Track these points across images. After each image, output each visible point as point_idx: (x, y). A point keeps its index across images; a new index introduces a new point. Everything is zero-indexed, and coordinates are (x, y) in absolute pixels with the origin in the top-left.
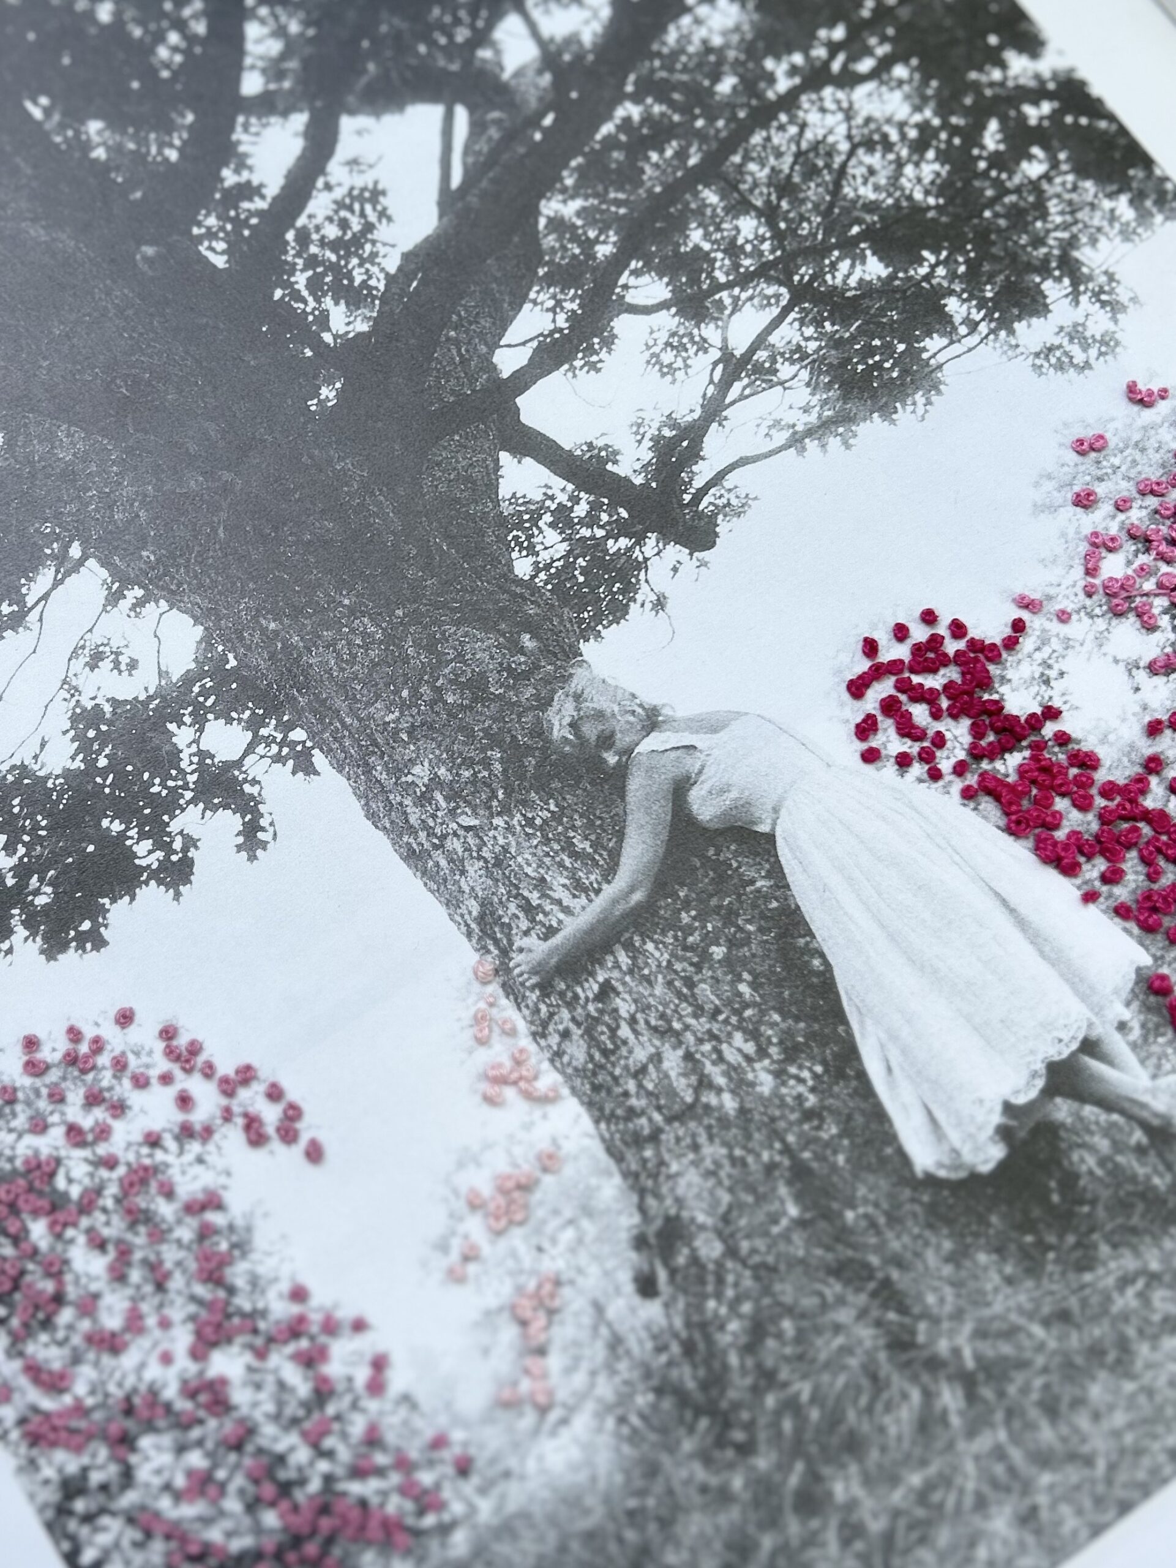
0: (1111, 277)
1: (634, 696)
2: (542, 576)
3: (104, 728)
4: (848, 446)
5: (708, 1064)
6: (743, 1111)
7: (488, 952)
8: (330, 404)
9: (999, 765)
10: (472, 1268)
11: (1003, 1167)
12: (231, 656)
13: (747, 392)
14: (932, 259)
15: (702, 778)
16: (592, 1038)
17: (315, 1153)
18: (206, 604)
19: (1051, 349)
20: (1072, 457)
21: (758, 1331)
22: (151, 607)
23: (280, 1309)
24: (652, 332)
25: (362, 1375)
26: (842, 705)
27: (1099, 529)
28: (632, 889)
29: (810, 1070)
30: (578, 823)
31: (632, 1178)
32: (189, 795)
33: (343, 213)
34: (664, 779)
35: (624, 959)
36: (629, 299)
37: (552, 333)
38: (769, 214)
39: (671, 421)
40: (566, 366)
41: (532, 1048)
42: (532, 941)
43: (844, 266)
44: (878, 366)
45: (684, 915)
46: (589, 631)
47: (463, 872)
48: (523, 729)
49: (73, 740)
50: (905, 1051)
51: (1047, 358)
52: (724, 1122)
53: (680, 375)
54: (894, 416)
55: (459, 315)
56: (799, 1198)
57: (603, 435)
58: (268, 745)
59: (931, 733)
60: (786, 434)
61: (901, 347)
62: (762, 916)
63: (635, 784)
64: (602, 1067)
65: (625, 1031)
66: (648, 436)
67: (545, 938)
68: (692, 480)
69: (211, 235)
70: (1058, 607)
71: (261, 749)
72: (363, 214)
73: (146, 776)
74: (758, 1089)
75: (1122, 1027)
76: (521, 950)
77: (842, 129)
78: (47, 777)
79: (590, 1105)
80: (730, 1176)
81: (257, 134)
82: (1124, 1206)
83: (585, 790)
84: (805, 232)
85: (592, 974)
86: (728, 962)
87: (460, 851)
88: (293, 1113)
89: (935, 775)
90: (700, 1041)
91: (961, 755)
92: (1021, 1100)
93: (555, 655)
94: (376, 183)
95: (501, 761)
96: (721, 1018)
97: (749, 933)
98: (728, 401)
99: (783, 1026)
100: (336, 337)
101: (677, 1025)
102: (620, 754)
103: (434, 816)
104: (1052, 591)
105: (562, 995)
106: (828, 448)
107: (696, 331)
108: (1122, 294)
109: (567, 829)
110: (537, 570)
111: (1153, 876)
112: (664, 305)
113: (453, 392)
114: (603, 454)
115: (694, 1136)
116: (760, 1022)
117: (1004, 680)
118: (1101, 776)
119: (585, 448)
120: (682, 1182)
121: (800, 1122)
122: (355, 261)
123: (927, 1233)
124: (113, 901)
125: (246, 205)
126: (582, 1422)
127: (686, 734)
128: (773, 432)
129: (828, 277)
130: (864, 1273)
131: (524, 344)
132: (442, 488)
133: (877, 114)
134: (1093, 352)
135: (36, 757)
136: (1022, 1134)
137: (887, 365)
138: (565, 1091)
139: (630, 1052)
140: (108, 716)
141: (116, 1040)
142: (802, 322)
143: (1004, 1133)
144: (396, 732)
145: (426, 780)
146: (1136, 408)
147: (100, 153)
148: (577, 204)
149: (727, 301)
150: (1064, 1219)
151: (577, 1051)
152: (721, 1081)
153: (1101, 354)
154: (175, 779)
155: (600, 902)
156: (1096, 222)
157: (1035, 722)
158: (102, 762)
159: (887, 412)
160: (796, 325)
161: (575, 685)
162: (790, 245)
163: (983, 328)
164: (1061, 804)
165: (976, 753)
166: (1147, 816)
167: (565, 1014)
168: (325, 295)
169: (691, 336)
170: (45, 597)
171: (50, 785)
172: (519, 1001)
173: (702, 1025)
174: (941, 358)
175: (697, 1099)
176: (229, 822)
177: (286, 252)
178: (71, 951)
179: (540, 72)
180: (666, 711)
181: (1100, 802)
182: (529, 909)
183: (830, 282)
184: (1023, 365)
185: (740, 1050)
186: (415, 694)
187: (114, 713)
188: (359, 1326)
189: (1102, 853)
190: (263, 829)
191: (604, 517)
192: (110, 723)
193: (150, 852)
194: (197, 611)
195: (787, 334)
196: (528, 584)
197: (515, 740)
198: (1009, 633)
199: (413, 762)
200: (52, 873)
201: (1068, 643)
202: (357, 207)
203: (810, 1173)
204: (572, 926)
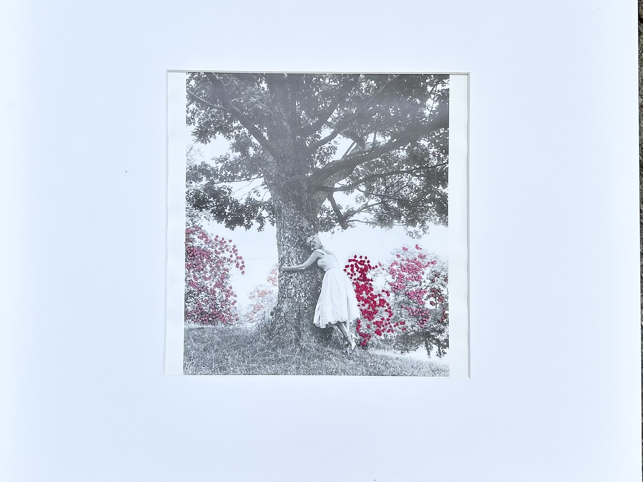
0: (428, 228)
1: (321, 243)
2: (320, 219)
3: (250, 202)
4: (373, 228)
5: (297, 294)
6: (297, 302)
7: (280, 263)
8: (309, 176)
9: (360, 282)
10: (253, 298)
12: (273, 203)
13: (365, 211)
14: (405, 209)
15: (322, 259)
16: (285, 281)
17: (243, 273)
18: (274, 194)
19: (411, 232)
20: (402, 249)
21: (282, 327)
22: (267, 189)
23: (228, 288)
24: (359, 194)
25: (232, 301)
26: (346, 261)
27: (397, 261)
28: (303, 267)
29: (309, 303)
30: (302, 254)
31: (279, 301)
32: (256, 218)
33: (329, 149)
34: (317, 256)
35: (296, 275)
36: (359, 187)
37: (345, 185)
38: (387, 188)
39: (352, 209)
40: (344, 192)
41: (277, 278)
42: (286, 265)
43: (392, 202)
45: (307, 274)
46: (321, 231)
47: (284, 251)
49: (246, 201)
50: (322, 308)
51: (409, 233)
52: (294, 302)
53: (358, 203)
55: (335, 175)
56: (297, 316)
57: (342, 204)
59: (354, 272)
60: (367, 221)
61: (391, 219)
62: (317, 281)
63: (313, 254)
64: (284, 286)
65: (290, 283)
66: (348, 209)
67: (288, 266)
68: (349, 219)
69: (309, 140)
70: (383, 267)
71: (269, 218)
72: (331, 151)
73: (252, 212)
74: (301, 301)
75: (351, 323)
76: (284, 265)
77: (407, 182)
79: (280, 289)
80: (290, 308)
81: (325, 129)
82: (335, 343)
83: (306, 251)
84: (390, 194)
85: (291, 274)
86: (309, 283)
87: (285, 248)
88: (243, 266)
89: (351, 278)
90: (298, 291)
91: (356, 278)
92: (332, 323)
93: (315, 230)
94: (337, 147)
95: (298, 240)
96: (303, 289)
97: (314, 282)
98: (362, 211)
99: (310, 295)
100: (316, 167)
101: (297, 287)
102: (314, 249)
103: (285, 242)
104: (384, 265)
106: (370, 226)
108: (427, 231)
109: (300, 254)
111: (369, 308)
112: (363, 191)
113: (326, 185)
114: (340, 207)
115: (290, 301)
116: (307, 293)
117: (369, 272)
118: (372, 292)
119: (338, 205)
120: (284, 305)
121: (303, 308)
122: (326, 157)
123: (309, 330)
124: (238, 225)
125: (316, 139)
126: (254, 323)
127: (324, 252)
128: (365, 219)
129: (388, 202)
130: (298, 330)
131: (340, 184)
132: (316, 198)
133: (414, 183)
134: (417, 237)
135: (239, 200)
136: (329, 327)
137: (387, 220)
138: (278, 285)
139: (289, 286)
141: (228, 243)
142: (380, 206)
143: (327, 325)
144: (287, 227)
145: (287, 236)
146: (416, 248)
147: (301, 117)
148: (362, 169)
149: (372, 197)
150: (327, 340)
151: (283, 282)
153: (417, 238)
154: (255, 215)
155: (298, 266)
156: (432, 219)
157: (369, 280)
158: (247, 206)
159: (382, 227)
161: (314, 236)
162: (387, 194)
163: (404, 223)
164: (364, 292)
165: (358, 279)
166: (373, 301)
167: (284, 277)
168: (318, 160)
169: (364, 198)
170: (254, 179)
171: (239, 205)
173: (300, 289)
174: (395, 224)
175: (293, 297)
176: (259, 225)
177: (317, 150)
178: (229, 228)
179: (371, 145)
180: (324, 247)
181: (369, 295)
182: (289, 261)
184: (406, 232)
185: (302, 295)
186: (293, 224)
187: (253, 201)
188: (235, 296)
189: (365, 301)
190: (262, 229)
191: (334, 216)
193: (246, 222)
194: (272, 194)
195: (377, 207)
196: (318, 219)
197: (302, 238)
198: (375, 267)
199: (287, 233)
200: (232, 217)
201: (381, 273)
202: (332, 149)
203: (300, 314)
204: (292, 267)
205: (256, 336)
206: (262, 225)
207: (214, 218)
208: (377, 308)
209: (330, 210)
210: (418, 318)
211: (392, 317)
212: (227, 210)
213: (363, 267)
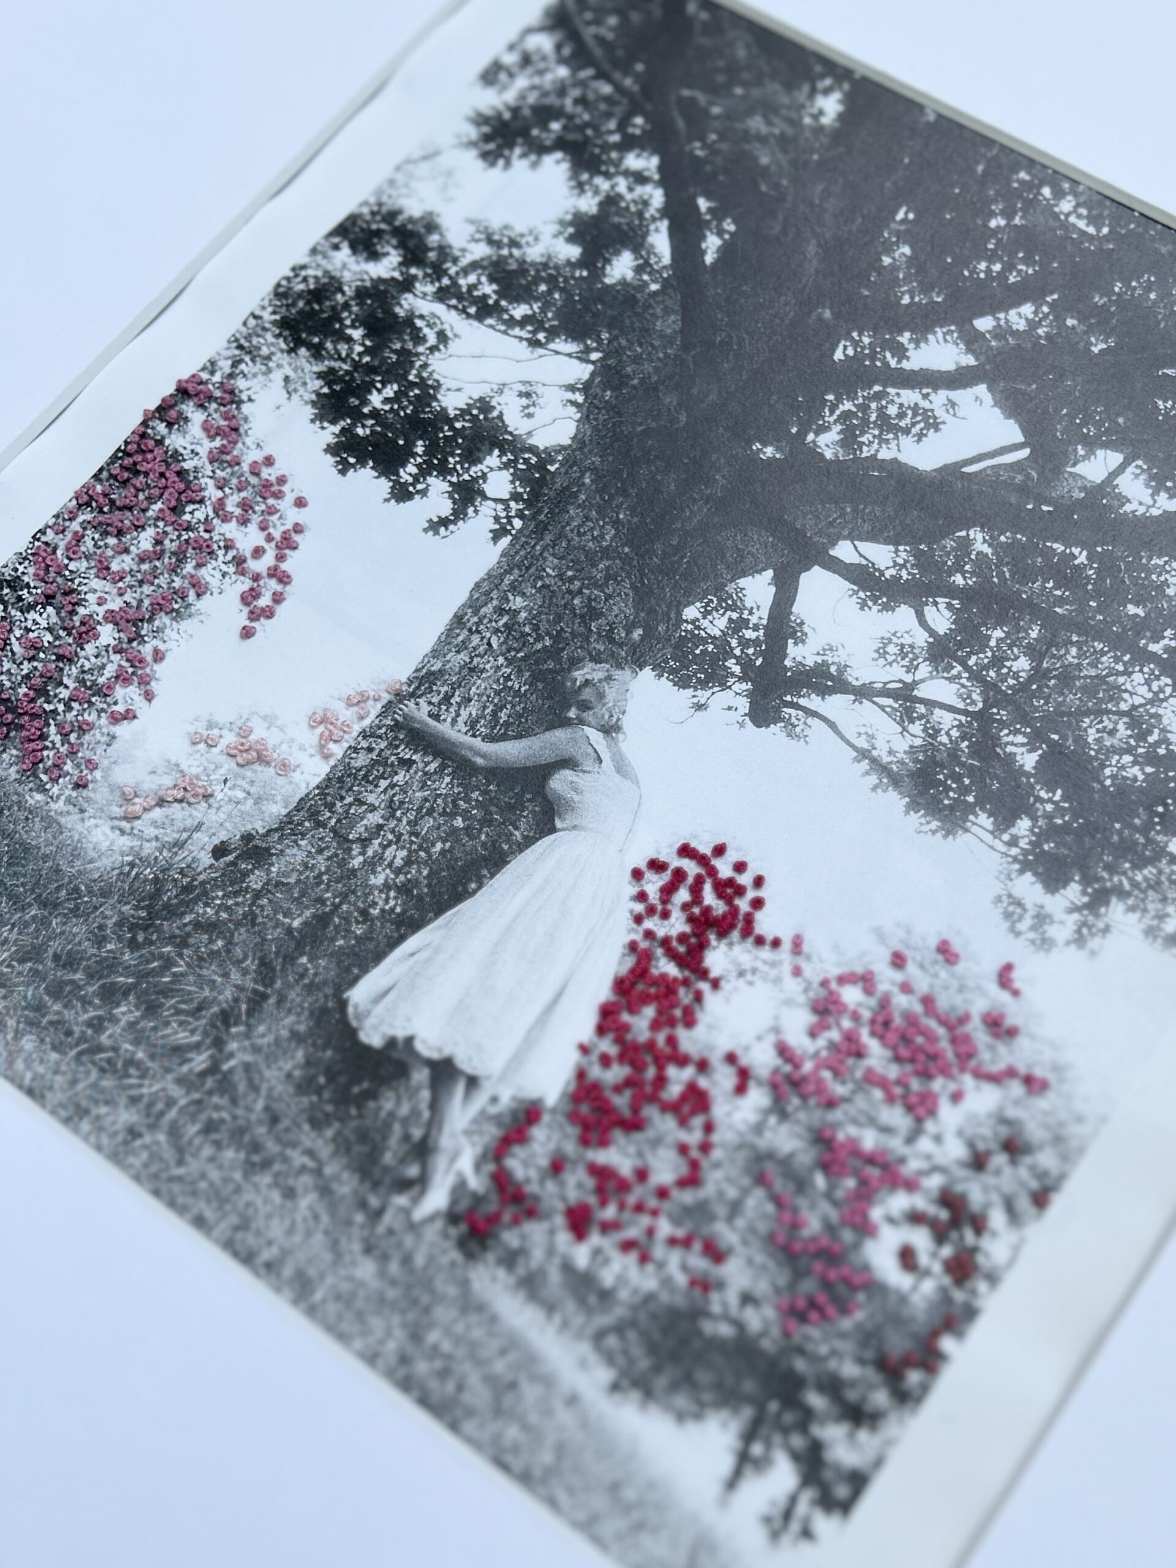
0: (1106, 930)
1: (624, 713)
2: (690, 627)
3: (481, 417)
4: (875, 788)
5: (379, 840)
6: (354, 872)
7: (409, 686)
8: (762, 456)
9: (663, 961)
10: (202, 746)
11: (367, 1049)
12: (557, 465)
13: (888, 709)
14: (1057, 798)
15: (580, 774)
16: (373, 766)
17: (247, 633)
18: (587, 439)
19: (1019, 904)
20: (933, 942)
21: (210, 927)
22: (574, 409)
23: (147, 650)
24: (907, 632)
25: (120, 708)
26: (670, 846)
27: (877, 978)
28: (483, 756)
29: (396, 905)
30: (518, 708)
31: (289, 819)
32: (454, 479)
33: (910, 412)
34: (571, 751)
35: (432, 767)
36: (926, 609)
37: (879, 570)
38: (1038, 674)
39: (843, 668)
40: (856, 588)
41: (355, 734)
42: (425, 708)
43: (1020, 739)
44: (948, 788)
45: (477, 793)
46: (660, 669)
47: (458, 652)
48: (573, 652)
49: (467, 404)
50: (428, 960)
51: (1010, 904)
52: (342, 864)
53: (882, 661)
54: (912, 812)
55: (865, 509)
56: (306, 924)
57: (814, 629)
58: (505, 510)
59: (669, 907)
60: (866, 746)
61: (971, 799)
62: (494, 842)
63: (559, 735)
64: (355, 778)
65: (383, 784)
66: (825, 658)
67: (430, 716)
68: (804, 696)
69: (856, 344)
70: (803, 966)
71: (500, 507)
72: (914, 424)
73: (459, 452)
74: (372, 876)
75: (494, 1100)
76: (417, 704)
77: (1138, 701)
78: (437, 400)
79: (328, 779)
80: (307, 877)
81: (946, 341)
83: (543, 704)
84: (1036, 703)
85: (416, 752)
86: (454, 831)
87: (473, 645)
88: (268, 613)
89: (638, 919)
90: (393, 831)
91: (660, 934)
92: (419, 1046)
93: (634, 653)
94: (944, 423)
95: (545, 647)
96: (413, 838)
97: (479, 838)
98: (875, 699)
99: (421, 879)
100: (814, 442)
101: (398, 814)
102: (578, 718)
103: (491, 621)
104: (815, 958)
105: (396, 738)
106: (867, 777)
107: (921, 660)
108: (1094, 943)
109: (511, 702)
110: (693, 622)
111: (618, 1089)
112: (931, 632)
114: (799, 634)
115: (328, 847)
116: (418, 863)
117: (731, 945)
118: (681, 1033)
119: (798, 621)
120: (295, 850)
121: (358, 909)
122: (876, 432)
123: (306, 1013)
124: (372, 468)
125: (888, 355)
126: (125, 842)
127: (609, 755)
128: (864, 737)
129: (1006, 731)
130: (267, 981)
131: (861, 555)
132: (729, 544)
133: (1165, 721)
134: (1032, 935)
135: (449, 390)
136: (395, 1055)
137: (951, 794)
138: (332, 762)
139: (371, 792)
140: (490, 416)
141: (285, 505)
142: (960, 726)
143: (392, 1041)
144: (541, 578)
145: (514, 607)
146: (995, 977)
147: (887, 261)
148: (986, 549)
149: (954, 672)
150: (342, 1100)
151: (361, 760)
152: (370, 853)
153: (1033, 942)
154: (462, 468)
155: (468, 739)
156: (1150, 906)
157: (703, 974)
158: (458, 425)
159: (913, 807)
160: (956, 723)
161: (618, 674)
162: (1021, 697)
163: (1014, 851)
164: (649, 1012)
165: (665, 942)
167: (384, 745)
168: (841, 424)
169: (916, 658)
170: (557, 353)
171: (434, 404)
172: (381, 715)
173: (404, 827)
174: (975, 829)
175: (353, 842)
176: (445, 508)
177: (863, 390)
178: (334, 459)
180: (621, 736)
181: (661, 1038)
182: (447, 699)
183: (1002, 734)
184: (998, 889)
185: (395, 857)
186: (571, 580)
187: (493, 418)
188: (149, 696)
189: (622, 1050)
190: (447, 529)
192: (486, 418)
193: (410, 474)
194: (580, 436)
195: (946, 720)
196: (680, 620)
197: (563, 649)
198: (769, 938)
199: (524, 595)
200: (379, 429)
201: (777, 981)
202: (919, 418)
203: (325, 926)
204: (444, 728)
205: (90, 892)
206: (459, 514)
207: (314, 397)
208: (650, 1111)
209: (754, 620)
210: (798, 1275)
211: (687, 1197)
212: (381, 398)
213: (719, 907)
